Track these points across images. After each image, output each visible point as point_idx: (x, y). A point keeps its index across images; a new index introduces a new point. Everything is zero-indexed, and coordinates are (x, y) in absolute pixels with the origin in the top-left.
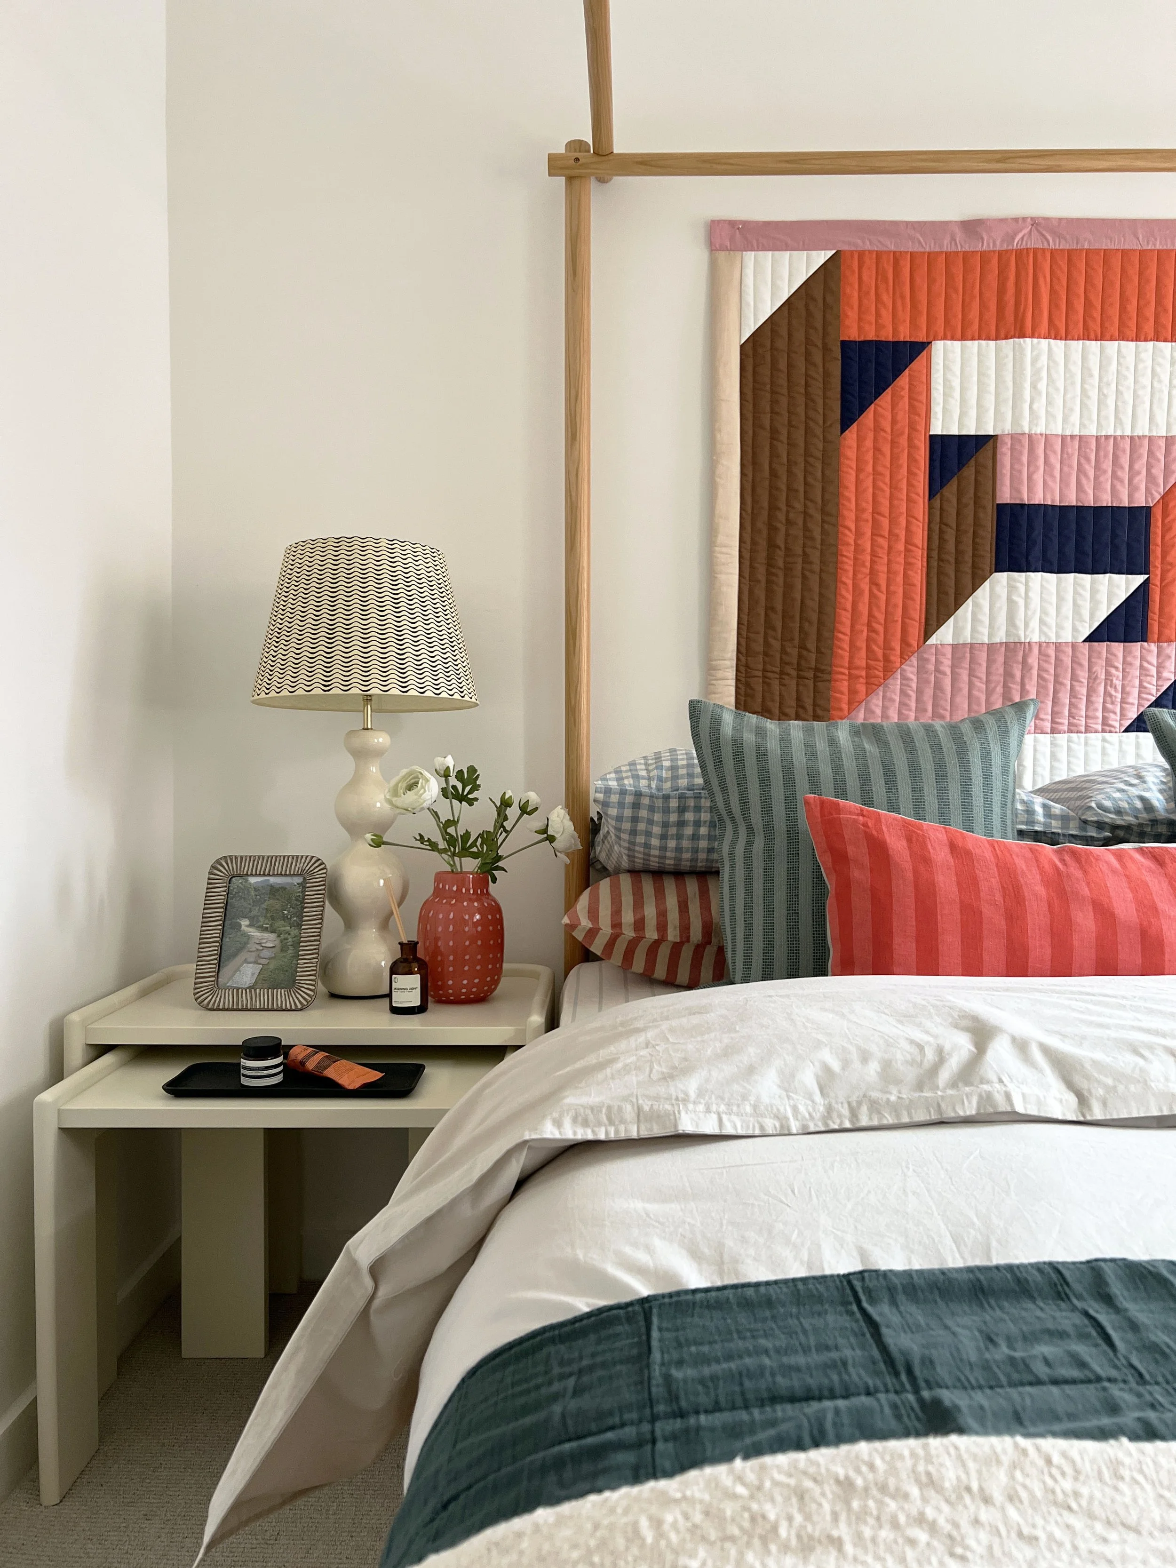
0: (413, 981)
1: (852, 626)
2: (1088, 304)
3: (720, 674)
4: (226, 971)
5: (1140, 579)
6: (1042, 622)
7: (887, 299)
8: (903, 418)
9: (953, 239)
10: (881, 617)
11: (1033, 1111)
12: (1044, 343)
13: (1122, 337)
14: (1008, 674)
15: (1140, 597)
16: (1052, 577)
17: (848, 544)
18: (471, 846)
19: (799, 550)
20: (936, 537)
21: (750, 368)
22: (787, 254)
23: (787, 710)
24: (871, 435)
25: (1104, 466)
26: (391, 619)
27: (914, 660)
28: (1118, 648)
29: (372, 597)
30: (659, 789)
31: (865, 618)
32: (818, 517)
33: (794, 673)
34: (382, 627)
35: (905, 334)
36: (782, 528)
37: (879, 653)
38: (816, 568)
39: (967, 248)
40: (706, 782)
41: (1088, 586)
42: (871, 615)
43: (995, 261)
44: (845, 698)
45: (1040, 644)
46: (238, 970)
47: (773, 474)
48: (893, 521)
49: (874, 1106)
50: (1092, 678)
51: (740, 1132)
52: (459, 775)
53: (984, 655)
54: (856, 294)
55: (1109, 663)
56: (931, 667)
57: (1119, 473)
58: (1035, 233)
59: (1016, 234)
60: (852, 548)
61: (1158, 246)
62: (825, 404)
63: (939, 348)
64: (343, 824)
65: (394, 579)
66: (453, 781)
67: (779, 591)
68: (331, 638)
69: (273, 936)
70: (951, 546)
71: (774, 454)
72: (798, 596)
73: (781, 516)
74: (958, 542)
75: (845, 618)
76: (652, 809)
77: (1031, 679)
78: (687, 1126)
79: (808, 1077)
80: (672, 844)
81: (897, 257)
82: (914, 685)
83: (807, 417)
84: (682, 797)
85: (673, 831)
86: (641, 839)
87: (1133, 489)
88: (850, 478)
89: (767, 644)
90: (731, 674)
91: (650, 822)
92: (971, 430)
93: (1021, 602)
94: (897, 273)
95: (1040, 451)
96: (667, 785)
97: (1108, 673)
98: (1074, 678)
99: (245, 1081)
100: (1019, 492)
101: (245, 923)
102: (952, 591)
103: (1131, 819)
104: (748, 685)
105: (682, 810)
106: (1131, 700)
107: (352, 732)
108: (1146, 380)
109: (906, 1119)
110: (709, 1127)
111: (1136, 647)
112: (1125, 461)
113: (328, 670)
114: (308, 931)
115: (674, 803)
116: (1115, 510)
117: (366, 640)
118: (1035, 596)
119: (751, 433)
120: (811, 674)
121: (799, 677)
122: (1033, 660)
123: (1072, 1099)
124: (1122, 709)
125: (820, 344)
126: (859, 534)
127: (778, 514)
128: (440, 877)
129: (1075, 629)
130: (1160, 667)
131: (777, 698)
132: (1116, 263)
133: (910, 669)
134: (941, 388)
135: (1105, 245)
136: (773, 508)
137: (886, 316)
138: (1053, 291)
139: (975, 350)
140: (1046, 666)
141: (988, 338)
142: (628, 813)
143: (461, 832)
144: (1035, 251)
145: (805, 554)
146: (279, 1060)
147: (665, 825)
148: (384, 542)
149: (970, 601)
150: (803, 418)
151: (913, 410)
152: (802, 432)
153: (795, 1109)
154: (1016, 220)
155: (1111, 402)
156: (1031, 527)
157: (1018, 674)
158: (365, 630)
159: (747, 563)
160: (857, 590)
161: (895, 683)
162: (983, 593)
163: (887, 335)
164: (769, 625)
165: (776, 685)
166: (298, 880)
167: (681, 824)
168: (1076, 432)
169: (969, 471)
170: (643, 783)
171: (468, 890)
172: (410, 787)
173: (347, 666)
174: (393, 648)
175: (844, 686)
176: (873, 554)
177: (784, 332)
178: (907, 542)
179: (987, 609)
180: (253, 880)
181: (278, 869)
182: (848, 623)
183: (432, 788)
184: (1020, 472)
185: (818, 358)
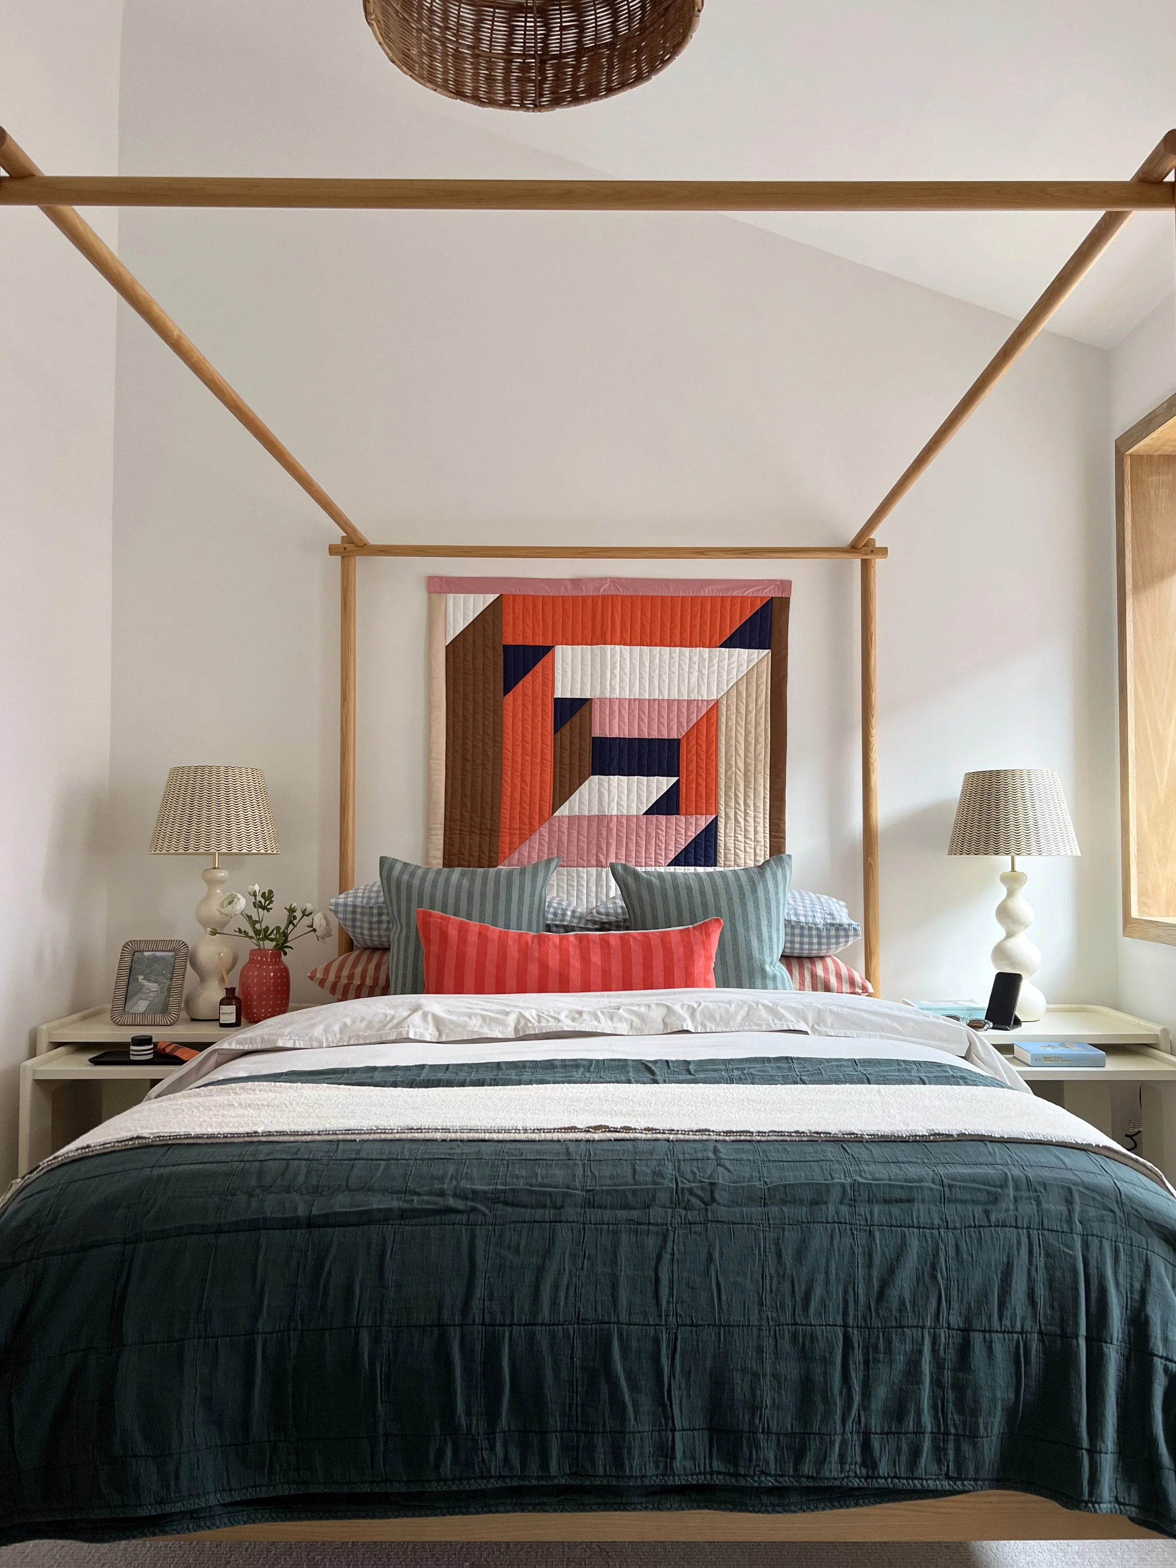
0: (232, 1009)
1: (511, 805)
2: (643, 626)
3: (434, 832)
4: (129, 1004)
5: (675, 779)
6: (618, 804)
7: (529, 622)
8: (539, 687)
9: (566, 589)
10: (527, 801)
11: (418, 1038)
12: (618, 647)
13: (662, 644)
14: (599, 833)
15: (675, 789)
16: (624, 778)
17: (508, 759)
18: (270, 934)
19: (480, 762)
20: (558, 755)
21: (451, 660)
22: (472, 596)
23: (474, 853)
24: (520, 698)
25: (653, 716)
26: (224, 811)
27: (546, 824)
28: (663, 818)
29: (214, 798)
30: (367, 903)
31: (518, 801)
32: (490, 743)
33: (478, 832)
34: (219, 816)
35: (539, 642)
36: (470, 749)
37: (526, 820)
38: (490, 772)
39: (574, 594)
40: (385, 899)
41: (645, 783)
42: (521, 799)
43: (590, 602)
44: (507, 847)
45: (617, 816)
46: (136, 1003)
47: (465, 718)
48: (533, 747)
49: (358, 1037)
50: (648, 835)
51: (302, 1046)
52: (263, 895)
53: (586, 823)
54: (511, 618)
55: (657, 827)
56: (556, 829)
57: (662, 720)
58: (612, 586)
59: (601, 587)
60: (510, 761)
61: (681, 595)
62: (494, 680)
63: (559, 649)
64: (201, 923)
65: (227, 788)
66: (259, 898)
67: (469, 785)
68: (190, 822)
69: (156, 985)
70: (567, 760)
71: (465, 708)
72: (479, 788)
73: (470, 743)
74: (571, 758)
75: (507, 800)
76: (363, 914)
77: (612, 835)
78: (280, 1044)
79: (336, 1028)
80: (375, 933)
81: (535, 598)
82: (547, 839)
83: (484, 687)
84: (379, 908)
85: (375, 926)
86: (358, 931)
87: (670, 729)
88: (509, 722)
89: (462, 815)
90: (441, 832)
91: (362, 921)
92: (578, 695)
93: (606, 793)
94: (534, 607)
95: (616, 708)
96: (373, 901)
97: (657, 833)
98: (638, 835)
99: (132, 1058)
100: (604, 731)
101: (141, 977)
102: (567, 787)
103: (613, 919)
104: (450, 839)
105: (380, 914)
106: (670, 848)
107: (206, 870)
108: (675, 669)
109: (368, 1041)
110: (289, 1045)
111: (673, 818)
112: (665, 713)
113: (187, 839)
114: (176, 982)
115: (375, 911)
116: (660, 741)
117: (209, 823)
118: (615, 791)
119: (452, 695)
120: (487, 832)
121: (481, 834)
122: (613, 825)
123: (437, 1034)
124: (666, 853)
125: (490, 646)
126: (514, 753)
127: (468, 741)
128: (252, 952)
129: (638, 808)
130: (686, 830)
131: (468, 846)
132: (658, 603)
133: (544, 830)
134: (560, 672)
135: (651, 593)
136: (465, 738)
137: (529, 632)
138: (623, 619)
139: (580, 650)
140: (621, 828)
141: (587, 644)
142: (349, 916)
143: (264, 927)
144: (612, 596)
145: (484, 764)
146: (152, 1046)
147: (371, 923)
148: (222, 769)
149: (577, 791)
150: (482, 687)
151: (544, 684)
152: (481, 695)
153: (327, 1039)
154: (601, 579)
155: (656, 680)
156: (611, 750)
157: (604, 833)
158: (209, 817)
159: (450, 769)
160: (513, 785)
161: (536, 837)
162: (585, 787)
163: (529, 642)
164: (463, 804)
165: (467, 840)
166: (172, 954)
167: (380, 922)
168: (637, 697)
169: (576, 719)
170: (359, 900)
171: (267, 959)
172: (230, 903)
173: (198, 837)
174: (224, 827)
175: (507, 839)
176: (523, 764)
177: (470, 640)
178: (542, 758)
179: (587, 797)
180: (146, 954)
181: (160, 947)
182: (508, 803)
183: (242, 903)
184: (605, 719)
185: (490, 654)
